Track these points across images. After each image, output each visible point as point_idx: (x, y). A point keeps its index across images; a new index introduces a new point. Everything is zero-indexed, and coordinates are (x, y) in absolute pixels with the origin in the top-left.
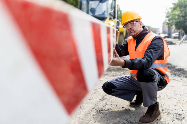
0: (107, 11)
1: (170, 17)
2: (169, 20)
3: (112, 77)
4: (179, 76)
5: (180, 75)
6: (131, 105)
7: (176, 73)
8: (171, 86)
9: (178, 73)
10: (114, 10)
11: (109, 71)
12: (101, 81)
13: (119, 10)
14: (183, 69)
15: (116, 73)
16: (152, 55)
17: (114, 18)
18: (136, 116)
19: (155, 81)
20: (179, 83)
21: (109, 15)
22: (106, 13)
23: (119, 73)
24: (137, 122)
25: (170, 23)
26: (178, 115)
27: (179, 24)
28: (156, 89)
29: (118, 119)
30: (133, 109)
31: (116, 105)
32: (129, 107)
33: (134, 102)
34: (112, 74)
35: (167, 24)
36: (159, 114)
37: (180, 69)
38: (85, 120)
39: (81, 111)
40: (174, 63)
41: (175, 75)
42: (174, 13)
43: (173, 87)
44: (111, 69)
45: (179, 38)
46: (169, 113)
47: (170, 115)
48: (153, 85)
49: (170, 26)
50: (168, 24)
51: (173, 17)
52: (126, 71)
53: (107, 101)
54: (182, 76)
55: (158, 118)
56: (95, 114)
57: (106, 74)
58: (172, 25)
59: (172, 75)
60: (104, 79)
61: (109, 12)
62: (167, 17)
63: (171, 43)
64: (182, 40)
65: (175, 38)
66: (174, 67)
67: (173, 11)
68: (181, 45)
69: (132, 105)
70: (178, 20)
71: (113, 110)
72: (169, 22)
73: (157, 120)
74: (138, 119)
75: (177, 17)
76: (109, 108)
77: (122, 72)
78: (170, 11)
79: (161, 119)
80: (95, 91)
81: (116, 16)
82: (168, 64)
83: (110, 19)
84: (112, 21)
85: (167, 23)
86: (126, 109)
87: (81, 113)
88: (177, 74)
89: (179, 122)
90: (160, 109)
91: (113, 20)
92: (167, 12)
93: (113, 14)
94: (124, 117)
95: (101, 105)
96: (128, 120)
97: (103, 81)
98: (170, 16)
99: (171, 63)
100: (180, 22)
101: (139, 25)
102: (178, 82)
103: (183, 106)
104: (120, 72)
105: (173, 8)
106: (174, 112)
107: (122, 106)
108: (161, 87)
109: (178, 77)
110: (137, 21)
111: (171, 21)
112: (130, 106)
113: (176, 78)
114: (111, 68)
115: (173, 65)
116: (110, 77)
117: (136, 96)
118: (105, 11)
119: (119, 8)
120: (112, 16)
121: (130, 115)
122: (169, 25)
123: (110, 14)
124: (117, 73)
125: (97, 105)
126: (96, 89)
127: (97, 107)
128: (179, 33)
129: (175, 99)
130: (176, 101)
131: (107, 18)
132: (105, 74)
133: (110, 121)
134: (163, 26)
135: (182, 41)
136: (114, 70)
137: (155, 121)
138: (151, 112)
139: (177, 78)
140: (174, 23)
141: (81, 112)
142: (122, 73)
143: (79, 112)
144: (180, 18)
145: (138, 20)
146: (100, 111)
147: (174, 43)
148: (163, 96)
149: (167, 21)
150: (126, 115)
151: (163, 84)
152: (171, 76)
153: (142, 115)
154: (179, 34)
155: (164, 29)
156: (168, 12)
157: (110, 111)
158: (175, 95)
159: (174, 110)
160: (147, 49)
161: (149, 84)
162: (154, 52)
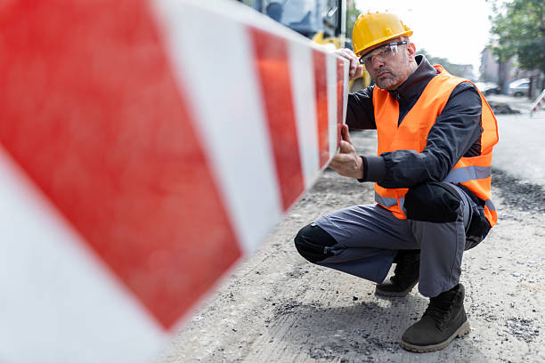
0: (318, 13)
1: (506, 33)
2: (501, 42)
3: (328, 209)
4: (525, 208)
5: (530, 204)
6: (380, 292)
7: (518, 199)
8: (502, 238)
9: (523, 199)
10: (336, 9)
11: (318, 191)
12: (293, 218)
13: (351, 9)
14: (538, 188)
15: (339, 196)
16: (452, 142)
17: (338, 32)
18: (393, 325)
19: (460, 220)
20: (527, 227)
21: (321, 25)
22: (313, 19)
23: (349, 198)
24: (396, 343)
25: (505, 50)
26: (519, 324)
27: (531, 53)
28: (461, 243)
29: (340, 334)
30: (384, 303)
31: (335, 292)
32: (373, 299)
33: (390, 282)
34: (327, 198)
35: (494, 54)
36: (464, 318)
37: (531, 186)
38: (243, 333)
39: (233, 307)
40: (512, 170)
41: (515, 203)
42: (516, 18)
43: (509, 240)
44: (324, 185)
45: (530, 95)
46: (493, 318)
47: (495, 323)
48: (455, 232)
49: (503, 59)
50: (497, 52)
51: (512, 31)
52: (369, 190)
53: (309, 279)
54: (537, 208)
55: (460, 331)
56: (271, 316)
57: (310, 200)
58: (508, 57)
59: (504, 204)
60: (301, 213)
61: (324, 14)
62: (496, 31)
63: (506, 110)
64: (539, 100)
65: (518, 94)
66: (512, 181)
67: (515, 13)
68: (535, 115)
69: (382, 291)
70: (529, 42)
71: (325, 306)
72: (500, 47)
73: (458, 337)
74: (401, 333)
75: (524, 32)
76: (315, 300)
77: (356, 193)
78: (504, 12)
79: (467, 334)
80: (275, 249)
81: (344, 29)
82: (494, 172)
83: (326, 36)
84: (331, 42)
85: (496, 49)
86: (363, 303)
87: (232, 314)
88: (521, 200)
89: (523, 344)
90: (467, 305)
91: (334, 39)
92: (494, 15)
93: (332, 21)
94: (357, 328)
95: (290, 292)
96: (368, 335)
97: (299, 218)
98: (504, 28)
99: (504, 168)
100: (533, 46)
101: (404, 55)
102: (523, 225)
103: (535, 298)
104: (351, 194)
105: (515, 4)
106: (507, 315)
107: (352, 293)
108: (471, 240)
109: (524, 210)
110: (400, 44)
111: (507, 45)
112: (377, 294)
113: (517, 212)
114: (325, 182)
115: (509, 174)
116: (321, 207)
117: (394, 265)
118: (309, 13)
119: (354, 5)
120: (331, 27)
121: (376, 320)
122: (502, 56)
123: (325, 22)
124: (344, 196)
125: (280, 291)
126: (278, 243)
127: (280, 296)
128: (531, 79)
129: (511, 276)
130: (514, 282)
131: (315, 33)
132: (307, 199)
133: (317, 338)
134: (483, 60)
135: (539, 104)
136: (333, 187)
137: (449, 340)
138: (437, 314)
139: (521, 215)
140: (516, 50)
141: (231, 311)
142: (357, 196)
143: (225, 310)
144: (534, 34)
145: (403, 39)
146: (289, 308)
147: (513, 108)
148: (475, 267)
149: (496, 45)
150: (362, 321)
151: (479, 229)
152: (503, 206)
153: (413, 322)
154: (530, 84)
155: (486, 67)
156: (500, 15)
157: (317, 307)
158: (513, 265)
159: (508, 307)
160: (436, 124)
161: (443, 228)
162: (455, 130)
